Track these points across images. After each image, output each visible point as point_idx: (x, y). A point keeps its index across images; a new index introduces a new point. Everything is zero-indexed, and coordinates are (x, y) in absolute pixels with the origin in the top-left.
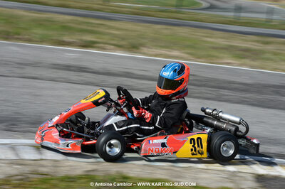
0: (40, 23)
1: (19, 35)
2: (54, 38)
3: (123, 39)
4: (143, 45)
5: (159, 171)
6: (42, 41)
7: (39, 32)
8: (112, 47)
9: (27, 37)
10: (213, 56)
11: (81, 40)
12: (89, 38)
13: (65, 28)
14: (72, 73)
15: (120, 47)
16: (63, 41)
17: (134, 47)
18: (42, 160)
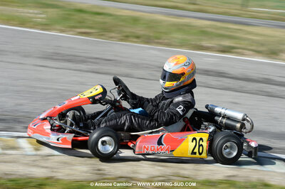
0: (180, 28)
1: (159, 39)
2: (193, 43)
3: (262, 45)
6: (181, 46)
7: (178, 36)
8: (251, 52)
9: (166, 41)
11: (219, 45)
12: (227, 43)
13: (204, 33)
14: (211, 78)
15: (258, 52)
16: (202, 46)
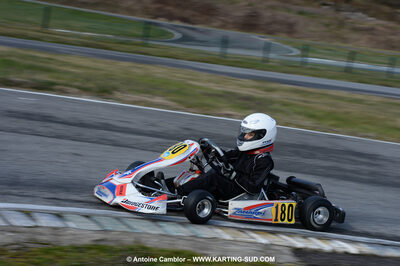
4: (116, 89)
5: (181, 242)
8: (77, 90)
10: (208, 105)
17: (104, 92)
18: (37, 227)
